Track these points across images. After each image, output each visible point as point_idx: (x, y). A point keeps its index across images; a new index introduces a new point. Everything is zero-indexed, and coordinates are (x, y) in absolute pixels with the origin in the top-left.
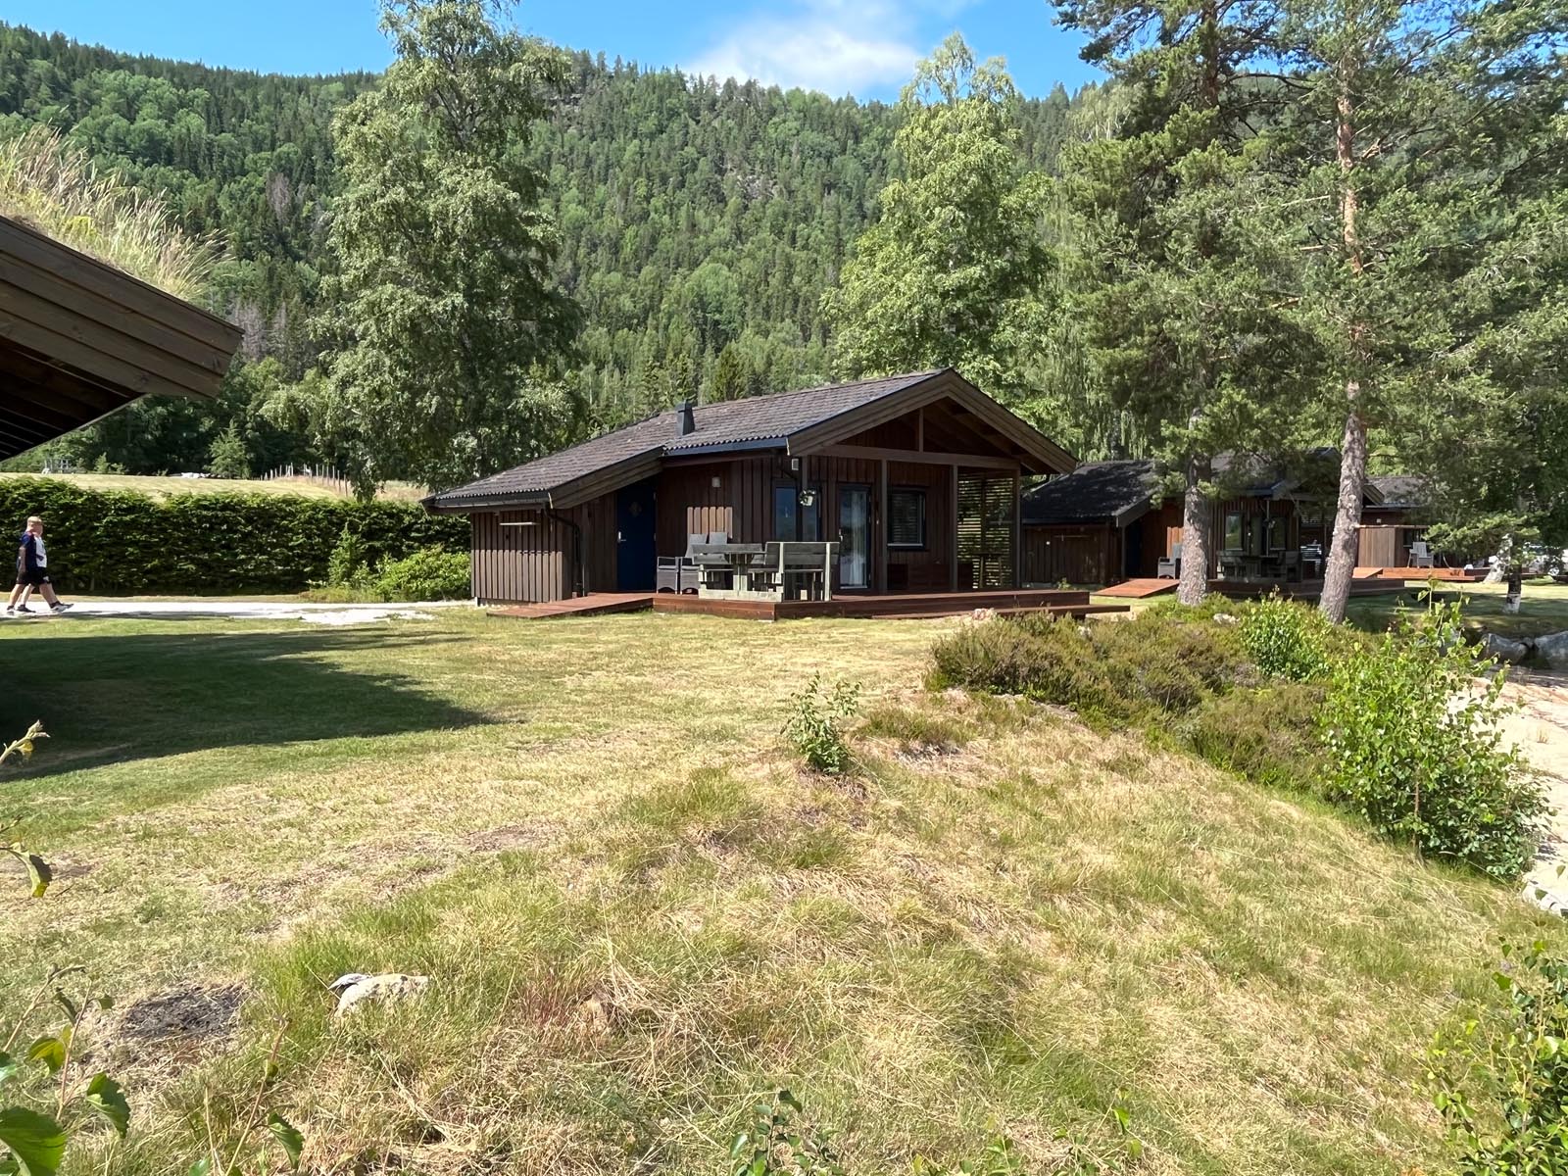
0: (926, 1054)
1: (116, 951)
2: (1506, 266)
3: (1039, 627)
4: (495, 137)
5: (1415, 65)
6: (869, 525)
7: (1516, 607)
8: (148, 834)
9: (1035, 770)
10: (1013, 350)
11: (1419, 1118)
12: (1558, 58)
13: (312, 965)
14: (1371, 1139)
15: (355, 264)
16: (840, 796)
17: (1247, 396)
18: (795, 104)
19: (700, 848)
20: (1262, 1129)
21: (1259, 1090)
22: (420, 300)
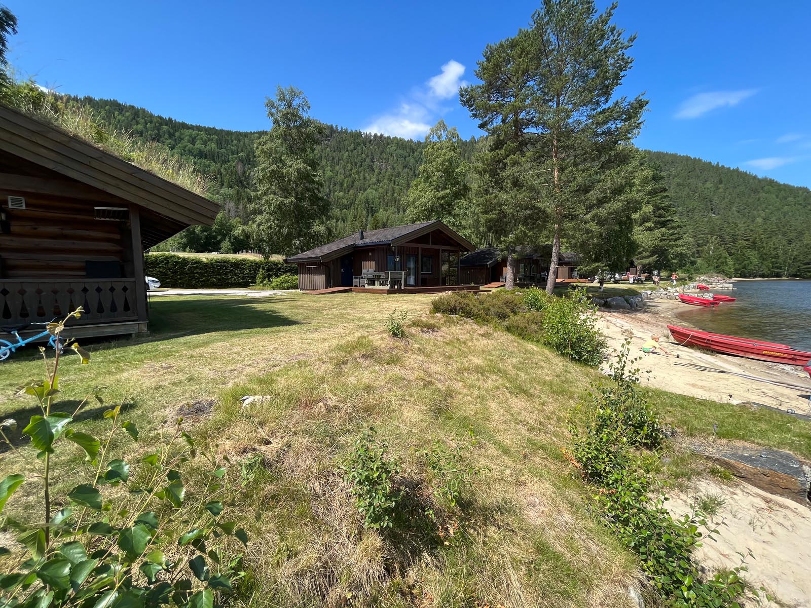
0: (421, 417)
1: (178, 390)
2: (601, 190)
3: (463, 295)
4: (304, 150)
5: (576, 130)
6: (415, 267)
7: (602, 290)
8: (192, 356)
9: (460, 336)
10: (458, 215)
11: (566, 433)
12: (617, 128)
13: (235, 393)
14: (552, 439)
15: (262, 189)
16: (401, 344)
17: (525, 229)
18: (395, 141)
19: (358, 359)
20: (520, 437)
21: (520, 426)
22: (281, 199)
